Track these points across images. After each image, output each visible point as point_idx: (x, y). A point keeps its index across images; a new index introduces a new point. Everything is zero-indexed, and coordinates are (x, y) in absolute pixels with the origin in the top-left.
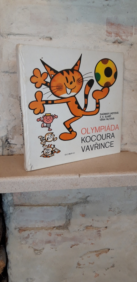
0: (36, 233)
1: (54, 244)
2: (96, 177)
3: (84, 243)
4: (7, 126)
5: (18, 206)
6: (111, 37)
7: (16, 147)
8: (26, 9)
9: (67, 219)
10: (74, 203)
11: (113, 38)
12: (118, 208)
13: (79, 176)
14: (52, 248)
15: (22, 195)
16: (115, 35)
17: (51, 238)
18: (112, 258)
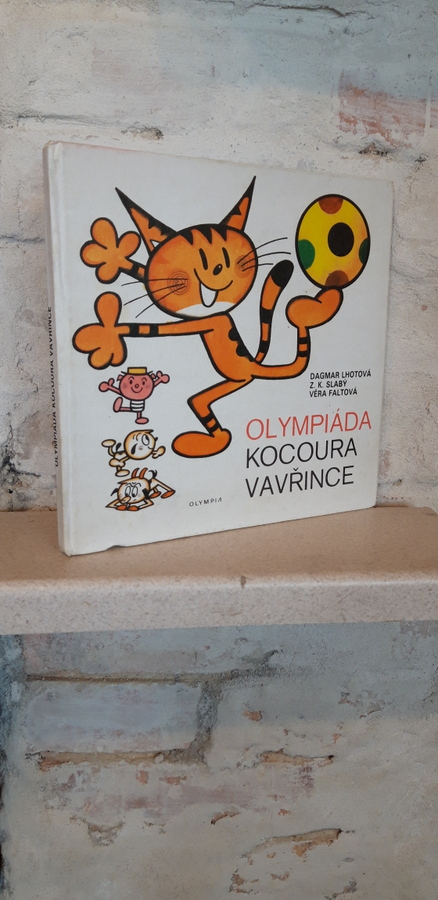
0: (96, 771)
1: (156, 809)
2: (300, 589)
3: (257, 810)
4: (9, 414)
5: (38, 681)
6: (355, 132)
7: (37, 483)
8: (81, 34)
9: (200, 726)
10: (226, 673)
11: (361, 137)
12: (370, 693)
13: (243, 583)
14: (150, 824)
15: (53, 645)
16: (369, 128)
17: (148, 790)
18: (347, 860)
